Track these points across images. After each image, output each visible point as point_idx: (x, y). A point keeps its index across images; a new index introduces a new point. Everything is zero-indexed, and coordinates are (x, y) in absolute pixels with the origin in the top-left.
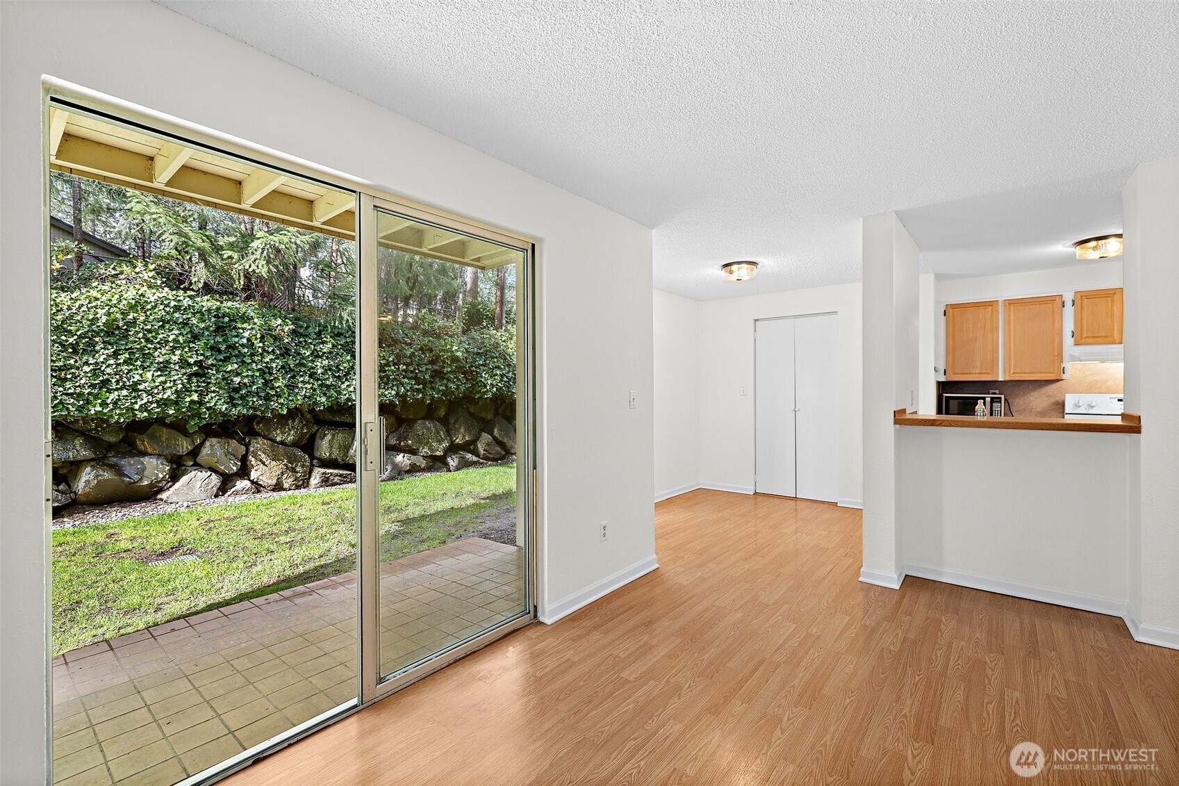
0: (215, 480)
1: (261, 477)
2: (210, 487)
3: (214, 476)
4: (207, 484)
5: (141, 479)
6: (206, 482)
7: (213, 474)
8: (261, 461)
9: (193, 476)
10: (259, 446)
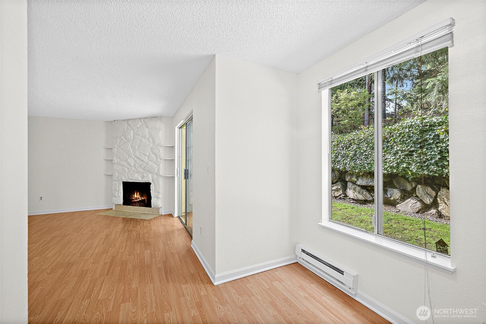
0: (419, 205)
1: (442, 210)
2: (415, 208)
3: (418, 203)
4: (414, 206)
5: (391, 197)
6: (414, 204)
7: (418, 202)
8: (444, 201)
9: (409, 201)
10: (444, 193)
